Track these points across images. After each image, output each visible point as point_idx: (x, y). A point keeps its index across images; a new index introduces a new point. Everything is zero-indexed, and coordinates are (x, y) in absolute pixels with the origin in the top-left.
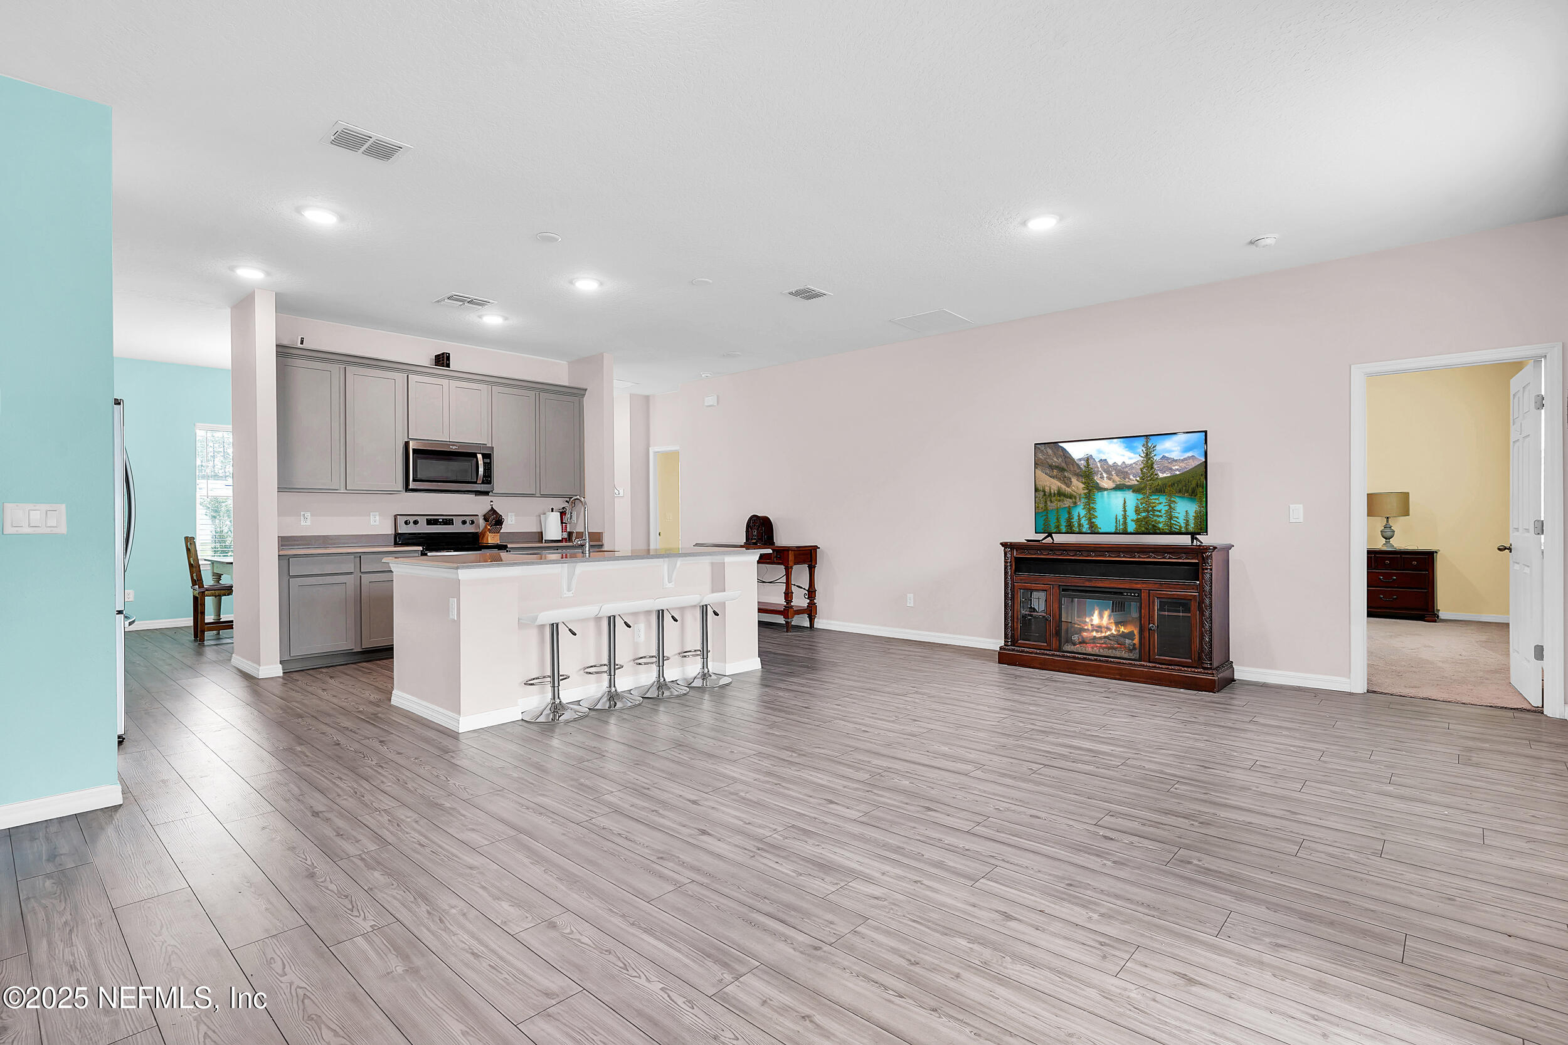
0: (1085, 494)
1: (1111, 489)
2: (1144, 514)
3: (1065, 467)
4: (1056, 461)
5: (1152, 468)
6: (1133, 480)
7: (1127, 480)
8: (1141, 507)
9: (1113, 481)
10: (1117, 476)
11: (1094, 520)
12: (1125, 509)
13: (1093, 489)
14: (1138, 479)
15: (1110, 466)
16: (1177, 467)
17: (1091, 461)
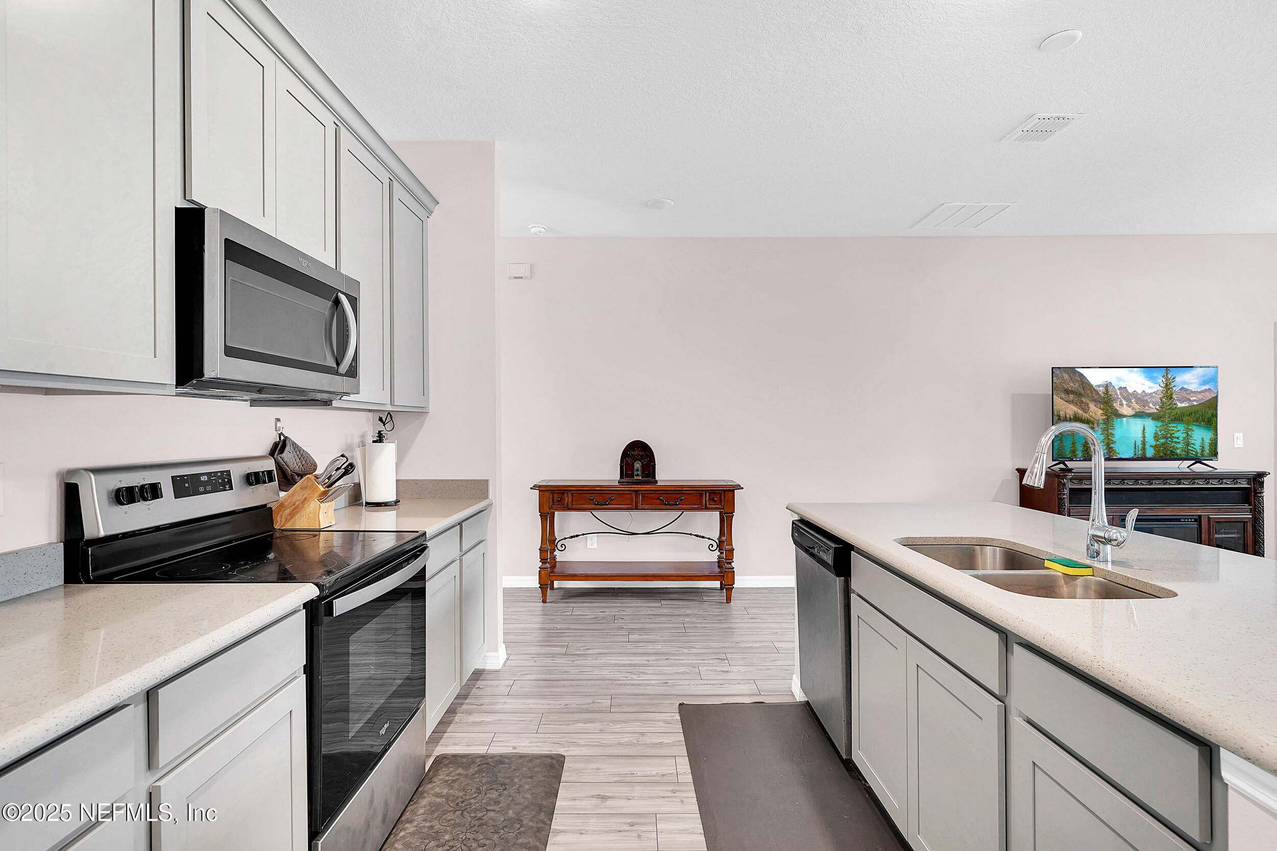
0: (1104, 420)
1: (1130, 416)
2: (1162, 441)
3: (1082, 392)
4: (1072, 385)
5: (1171, 398)
6: (1153, 409)
7: (1147, 408)
8: (1160, 434)
9: (1133, 409)
10: (1137, 403)
11: (1112, 445)
12: (1144, 435)
13: (1112, 415)
14: (1157, 407)
15: (1131, 394)
16: (1194, 398)
17: (1110, 389)
